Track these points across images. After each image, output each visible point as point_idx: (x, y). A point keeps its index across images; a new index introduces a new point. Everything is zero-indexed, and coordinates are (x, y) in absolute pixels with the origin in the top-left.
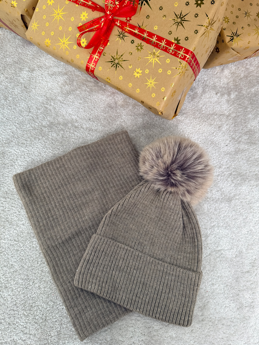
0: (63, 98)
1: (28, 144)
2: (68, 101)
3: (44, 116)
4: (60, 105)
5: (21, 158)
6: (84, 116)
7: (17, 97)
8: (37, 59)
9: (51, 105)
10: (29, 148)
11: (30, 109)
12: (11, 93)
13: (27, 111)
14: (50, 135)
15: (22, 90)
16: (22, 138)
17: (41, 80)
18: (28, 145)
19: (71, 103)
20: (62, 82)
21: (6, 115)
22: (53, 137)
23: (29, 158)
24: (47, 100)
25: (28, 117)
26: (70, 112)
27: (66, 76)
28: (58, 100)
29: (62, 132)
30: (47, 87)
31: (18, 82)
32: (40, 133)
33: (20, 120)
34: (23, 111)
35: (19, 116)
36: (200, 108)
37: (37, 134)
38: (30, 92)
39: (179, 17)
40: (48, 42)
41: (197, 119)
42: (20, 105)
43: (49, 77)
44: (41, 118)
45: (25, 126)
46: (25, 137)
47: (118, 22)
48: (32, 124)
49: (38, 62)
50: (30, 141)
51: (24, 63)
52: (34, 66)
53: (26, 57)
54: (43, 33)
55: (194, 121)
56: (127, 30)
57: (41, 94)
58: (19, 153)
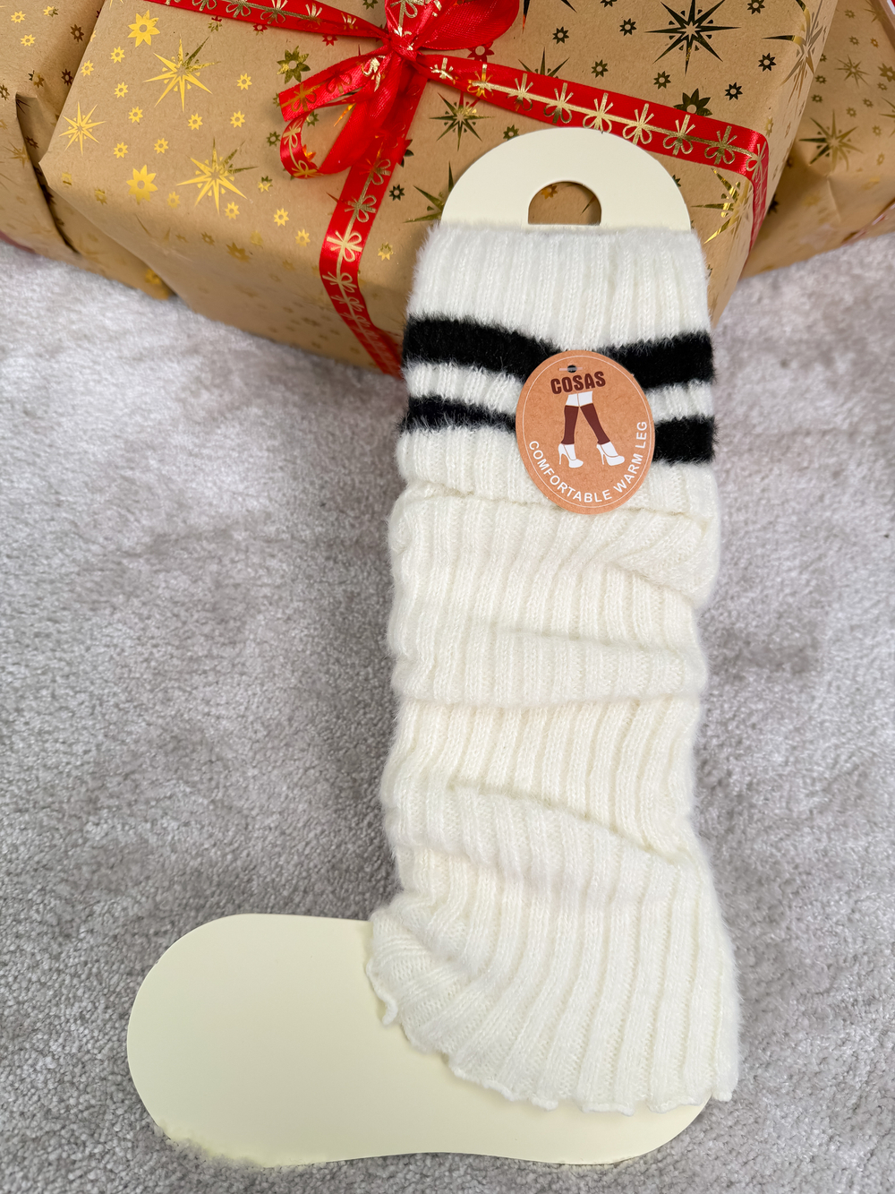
0: (198, 437)
1: (65, 633)
2: (221, 447)
3: (123, 512)
4: (186, 465)
5: (36, 698)
6: (295, 497)
8: (69, 310)
9: (147, 469)
10: (73, 652)
11: (57, 493)
14: (163, 585)
15: (15, 426)
16: (34, 614)
17: (94, 381)
18: (64, 637)
19: (235, 454)
20: (183, 379)
22: (174, 590)
23: (76, 693)
24: (128, 452)
25: (54, 527)
26: (233, 488)
27: (197, 361)
28: (176, 447)
29: (214, 567)
30: (121, 404)
32: (114, 583)
33: (17, 541)
34: (29, 504)
35: (14, 527)
36: (741, 418)
37: (102, 587)
38: (52, 428)
39: (686, 18)
40: (143, 179)
41: (741, 455)
42: (12, 482)
43: (127, 367)
44: (110, 524)
45: (45, 562)
46: (48, 605)
47: (444, 67)
48: (75, 548)
49: (73, 322)
50: (73, 620)
51: (16, 331)
52: (57, 337)
53: (20, 309)
54: (120, 150)
55: (733, 463)
56: (483, 92)
57: (100, 433)
58: (26, 678)
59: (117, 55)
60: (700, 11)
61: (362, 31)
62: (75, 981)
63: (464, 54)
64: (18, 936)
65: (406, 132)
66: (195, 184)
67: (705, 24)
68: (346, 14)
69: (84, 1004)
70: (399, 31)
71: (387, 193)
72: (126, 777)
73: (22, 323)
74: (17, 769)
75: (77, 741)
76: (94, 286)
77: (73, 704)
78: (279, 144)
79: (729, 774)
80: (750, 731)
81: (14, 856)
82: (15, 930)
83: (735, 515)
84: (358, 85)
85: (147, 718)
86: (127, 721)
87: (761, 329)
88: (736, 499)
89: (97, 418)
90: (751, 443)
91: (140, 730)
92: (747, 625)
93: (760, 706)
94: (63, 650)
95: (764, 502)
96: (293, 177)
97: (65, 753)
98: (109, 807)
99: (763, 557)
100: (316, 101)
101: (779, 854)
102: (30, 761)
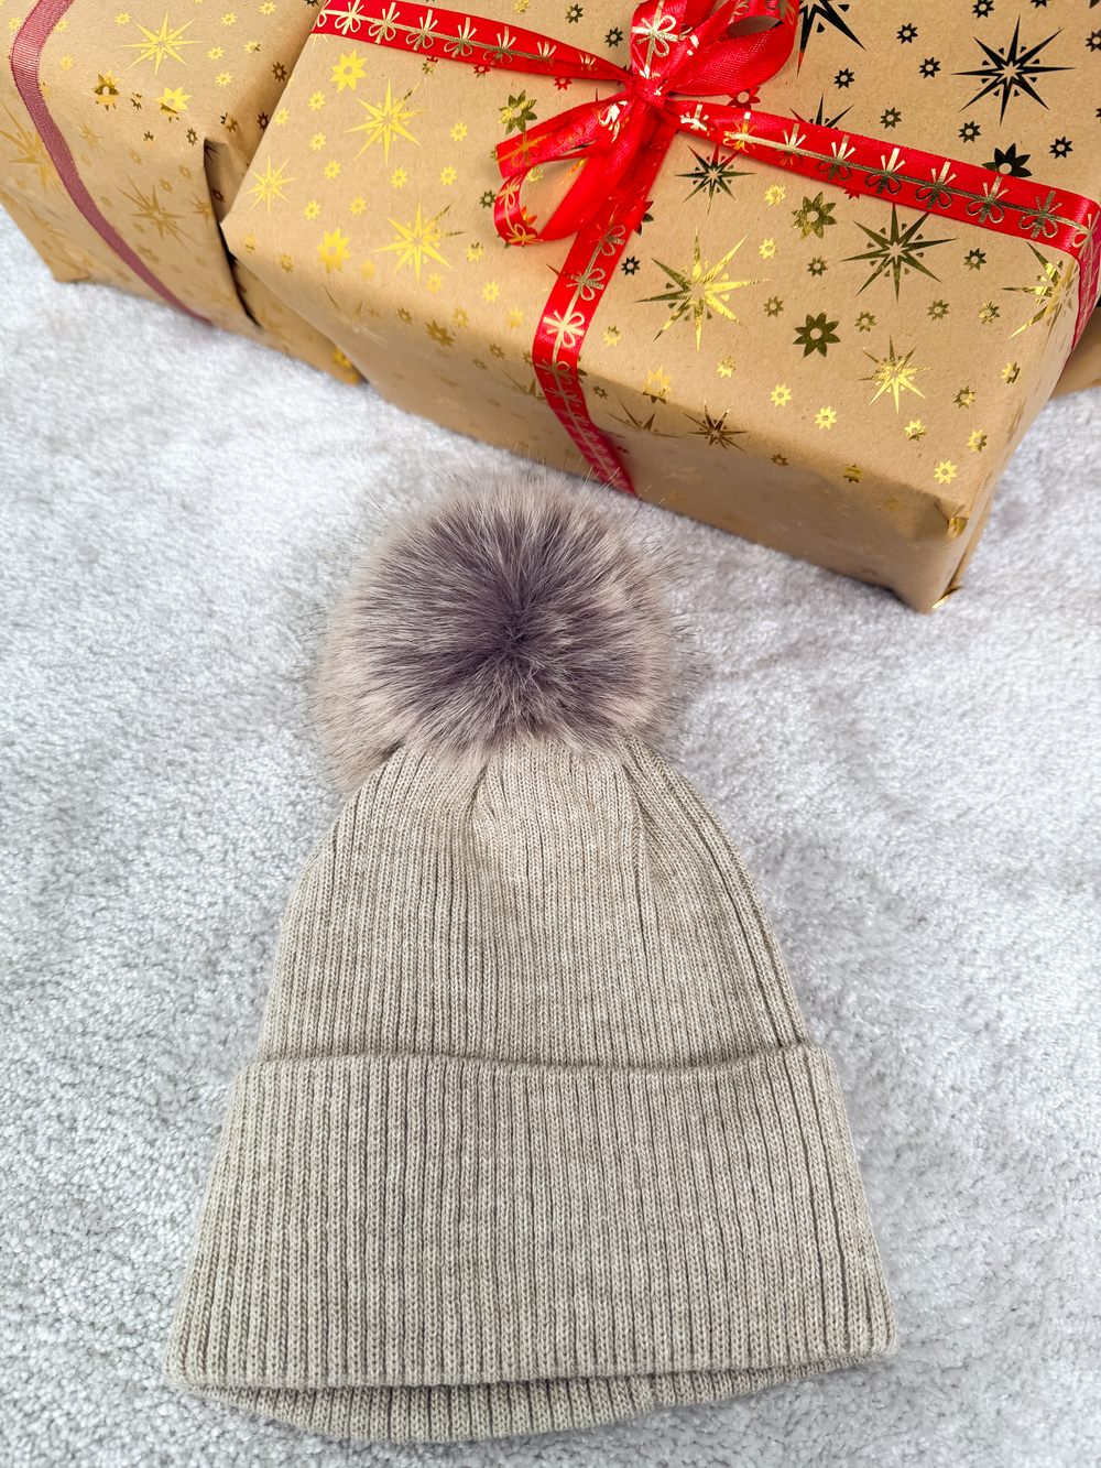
1: (203, 763)
3: (284, 629)
5: (161, 836)
7: (148, 551)
8: (244, 392)
10: (209, 786)
11: (210, 601)
12: (114, 535)
13: (197, 613)
15: (171, 521)
16: (170, 738)
17: (264, 475)
18: (201, 768)
20: (367, 481)
21: (86, 632)
23: (207, 834)
24: (296, 560)
25: (203, 640)
27: (385, 460)
30: (293, 505)
31: (152, 490)
32: (265, 710)
33: (159, 653)
34: (178, 612)
35: (157, 637)
36: (1052, 567)
37: (250, 713)
38: (212, 526)
39: (1005, 57)
40: (334, 244)
41: (1051, 612)
42: (160, 585)
43: (303, 462)
44: (267, 642)
45: (189, 680)
46: (187, 730)
47: (697, 116)
48: (224, 667)
49: (246, 407)
50: (213, 749)
51: (183, 413)
52: (227, 422)
53: (189, 389)
54: (312, 210)
55: (1038, 621)
56: (743, 145)
57: (265, 536)
58: (152, 811)
59: (317, 101)
60: (1023, 49)
61: (603, 71)
62: (170, 1174)
63: (724, 100)
64: (110, 1112)
65: (646, 193)
66: (394, 251)
67: (1028, 64)
68: (584, 54)
69: (177, 1204)
70: (646, 73)
71: (619, 266)
72: (254, 938)
73: (189, 405)
74: (130, 917)
75: (203, 891)
76: (275, 366)
77: (202, 847)
78: (493, 205)
79: (1000, 1016)
80: (1032, 963)
81: (116, 1018)
82: (107, 1105)
83: (1035, 688)
84: (593, 136)
85: (286, 870)
86: (262, 872)
87: (1087, 457)
88: (1038, 668)
89: (264, 519)
90: (1063, 598)
91: (276, 885)
92: (1040, 828)
93: (1049, 934)
94: (198, 783)
95: (1074, 674)
96: (507, 245)
97: (187, 903)
98: (230, 973)
99: (1068, 743)
100: (540, 155)
101: (1056, 1126)
102: (146, 908)
